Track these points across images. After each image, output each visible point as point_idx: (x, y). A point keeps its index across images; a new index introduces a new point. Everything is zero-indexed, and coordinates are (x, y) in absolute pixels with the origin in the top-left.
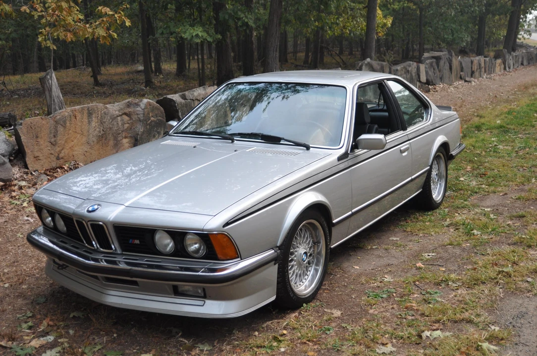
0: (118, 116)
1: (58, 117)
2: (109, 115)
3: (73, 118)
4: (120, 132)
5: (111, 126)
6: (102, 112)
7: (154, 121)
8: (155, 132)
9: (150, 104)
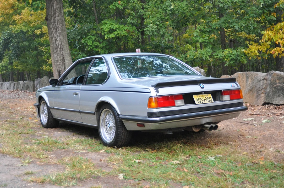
0: (261, 80)
1: (233, 76)
2: (257, 79)
3: (238, 77)
4: (260, 89)
5: (256, 85)
6: (255, 77)
7: (279, 86)
8: (280, 93)
9: (277, 75)
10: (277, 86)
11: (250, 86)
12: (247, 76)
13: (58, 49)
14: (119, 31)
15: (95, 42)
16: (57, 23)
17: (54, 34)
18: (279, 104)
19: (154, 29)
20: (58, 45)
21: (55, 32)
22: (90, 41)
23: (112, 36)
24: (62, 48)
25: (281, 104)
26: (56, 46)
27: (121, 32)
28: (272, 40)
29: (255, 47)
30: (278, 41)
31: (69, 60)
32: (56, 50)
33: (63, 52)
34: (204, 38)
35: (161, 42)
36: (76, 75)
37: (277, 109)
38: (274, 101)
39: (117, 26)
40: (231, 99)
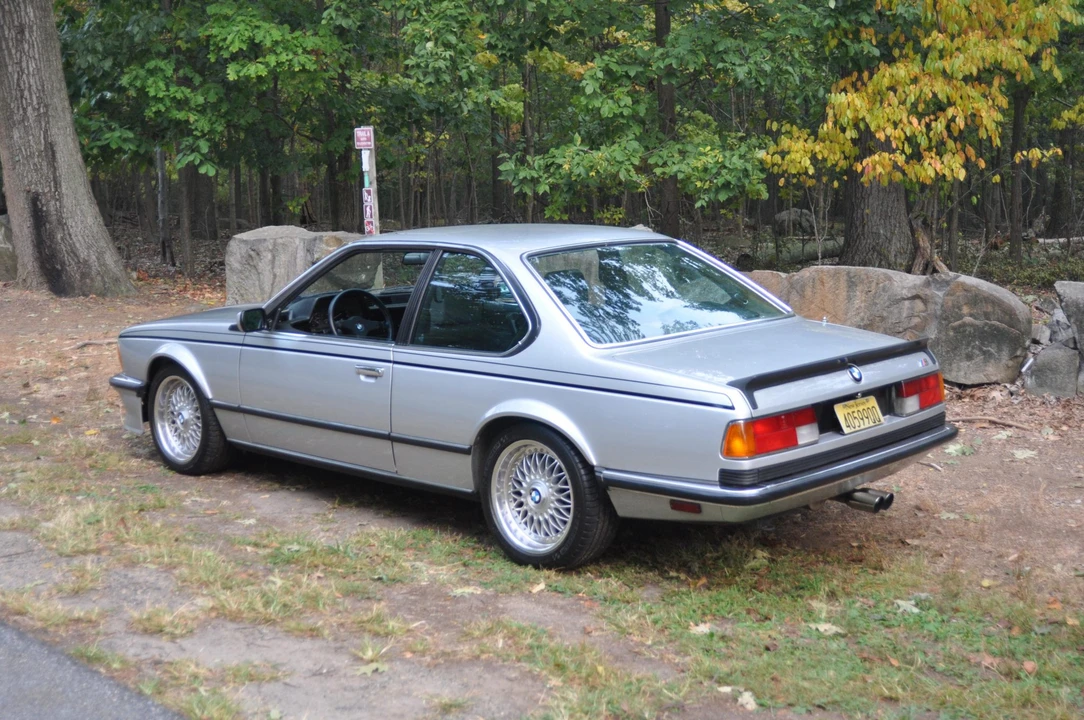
0: (905, 299)
1: (796, 277)
2: (889, 293)
3: (818, 283)
4: (901, 329)
5: (885, 314)
6: (881, 285)
7: (972, 325)
8: (973, 348)
9: (966, 289)
10: (964, 325)
11: (862, 314)
12: (852, 282)
13: (30, 108)
14: (284, 54)
15: (176, 88)
16: (26, 7)
17: (13, 51)
18: (969, 383)
19: (441, 64)
20: (31, 94)
21: (17, 40)
22: (155, 82)
23: (255, 70)
24: (46, 106)
25: (976, 382)
26: (22, 97)
27: (291, 56)
28: (862, 126)
29: (801, 144)
30: (884, 130)
31: (72, 155)
32: (21, 112)
33: (48, 122)
34: (617, 102)
35: (460, 106)
36: (97, 209)
37: (967, 400)
38: (950, 371)
39: (277, 35)
40: (923, 407)
